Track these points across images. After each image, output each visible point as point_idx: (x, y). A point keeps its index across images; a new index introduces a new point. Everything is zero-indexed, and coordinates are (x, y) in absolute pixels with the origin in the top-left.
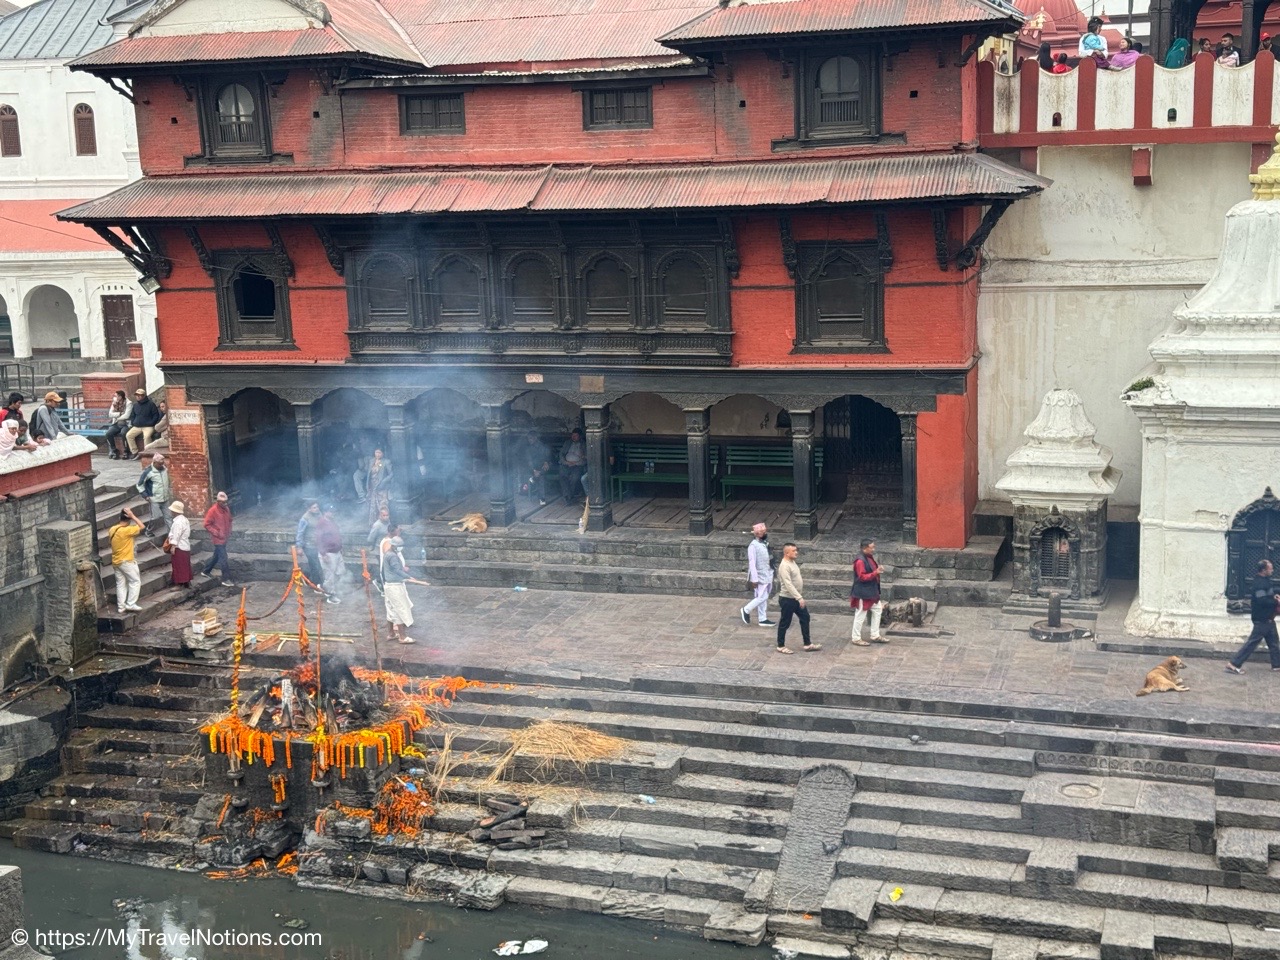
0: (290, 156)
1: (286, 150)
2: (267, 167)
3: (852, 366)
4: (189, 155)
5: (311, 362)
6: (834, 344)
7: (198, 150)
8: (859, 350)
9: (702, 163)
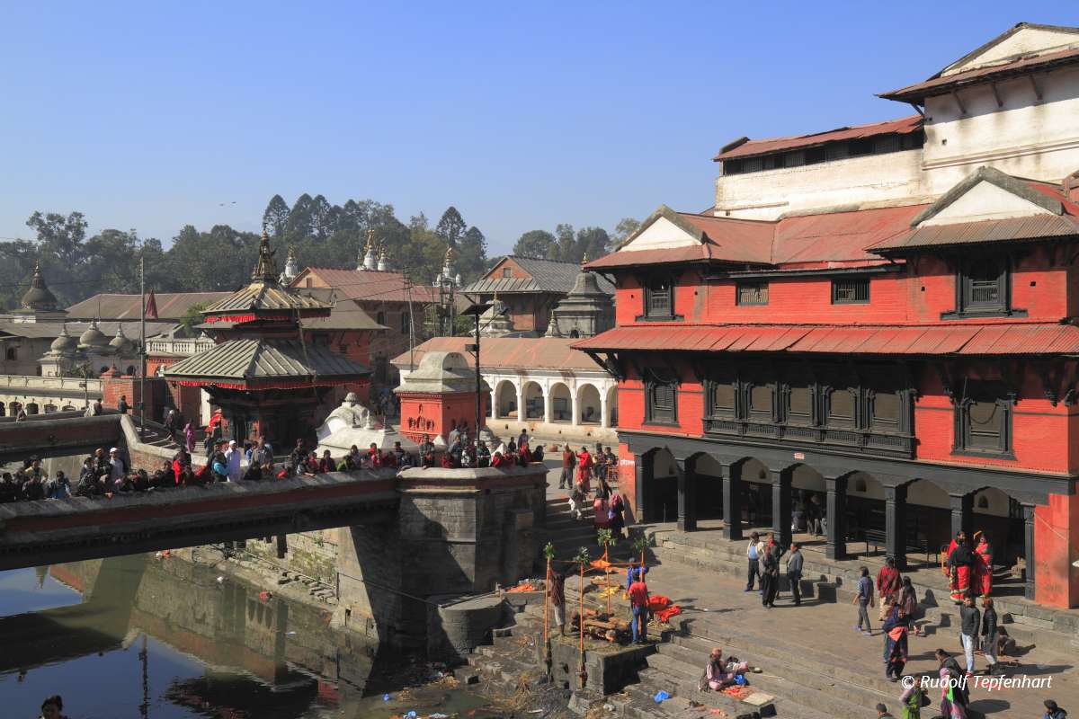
0: (682, 317)
1: (681, 314)
2: (671, 322)
3: (989, 467)
4: (637, 315)
5: (685, 435)
6: (980, 450)
7: (641, 313)
8: (996, 456)
9: (898, 326)
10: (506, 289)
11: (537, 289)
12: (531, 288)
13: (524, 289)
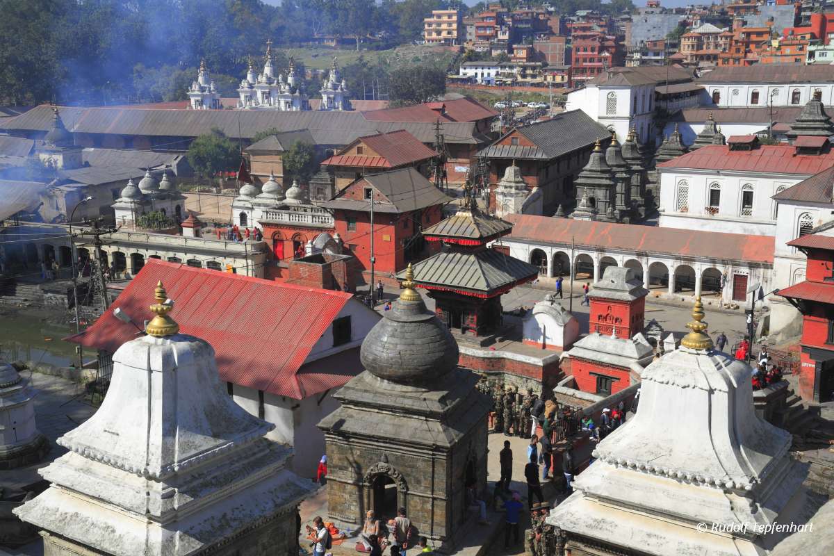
4: (827, 276)
7: (830, 276)
10: (518, 155)
11: (544, 157)
12: (539, 156)
13: (533, 157)
